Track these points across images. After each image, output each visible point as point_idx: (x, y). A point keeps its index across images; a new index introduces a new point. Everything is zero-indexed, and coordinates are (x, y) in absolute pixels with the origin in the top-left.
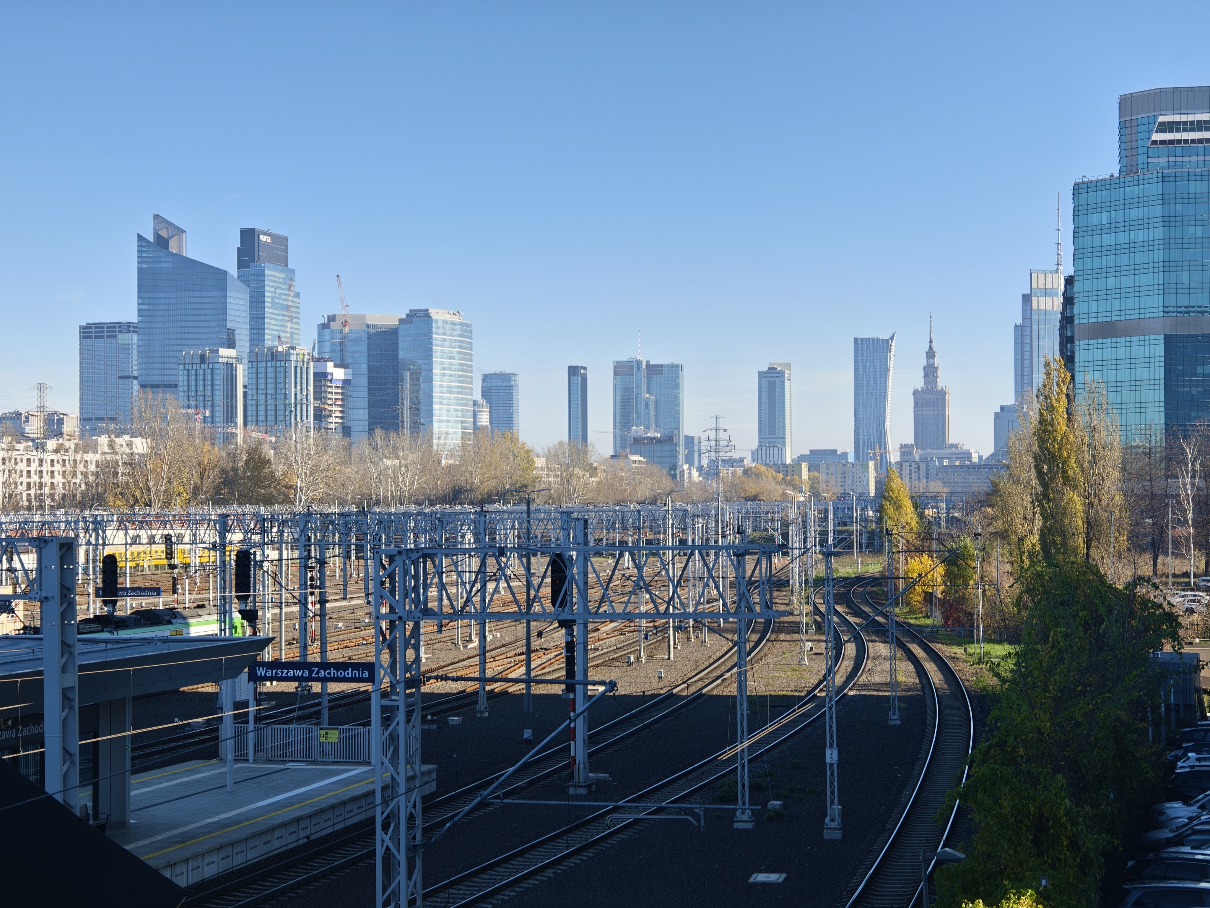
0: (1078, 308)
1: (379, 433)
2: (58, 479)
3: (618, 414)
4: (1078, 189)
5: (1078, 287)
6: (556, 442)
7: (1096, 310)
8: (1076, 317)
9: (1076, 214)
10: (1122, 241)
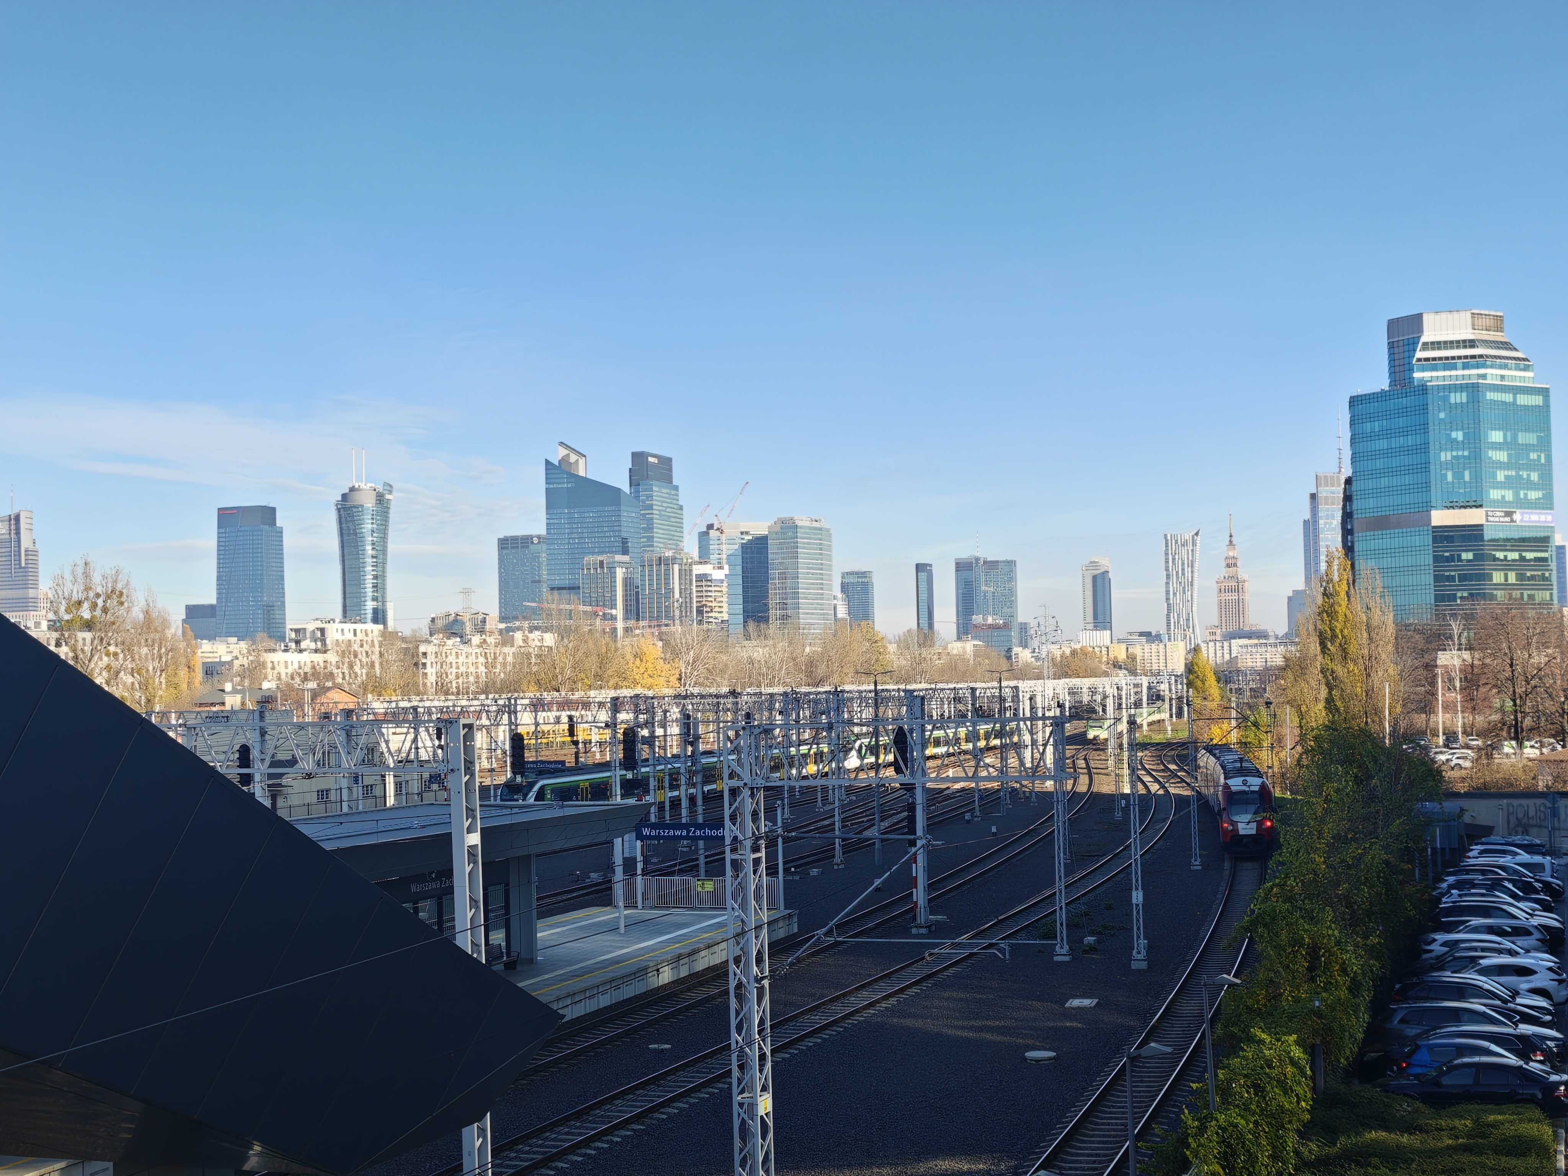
0: (1357, 505)
1: (752, 625)
2: (482, 669)
3: (960, 604)
4: (1354, 402)
5: (1355, 486)
6: (905, 630)
7: (1371, 506)
8: (1355, 512)
9: (1352, 423)
10: (1393, 446)
